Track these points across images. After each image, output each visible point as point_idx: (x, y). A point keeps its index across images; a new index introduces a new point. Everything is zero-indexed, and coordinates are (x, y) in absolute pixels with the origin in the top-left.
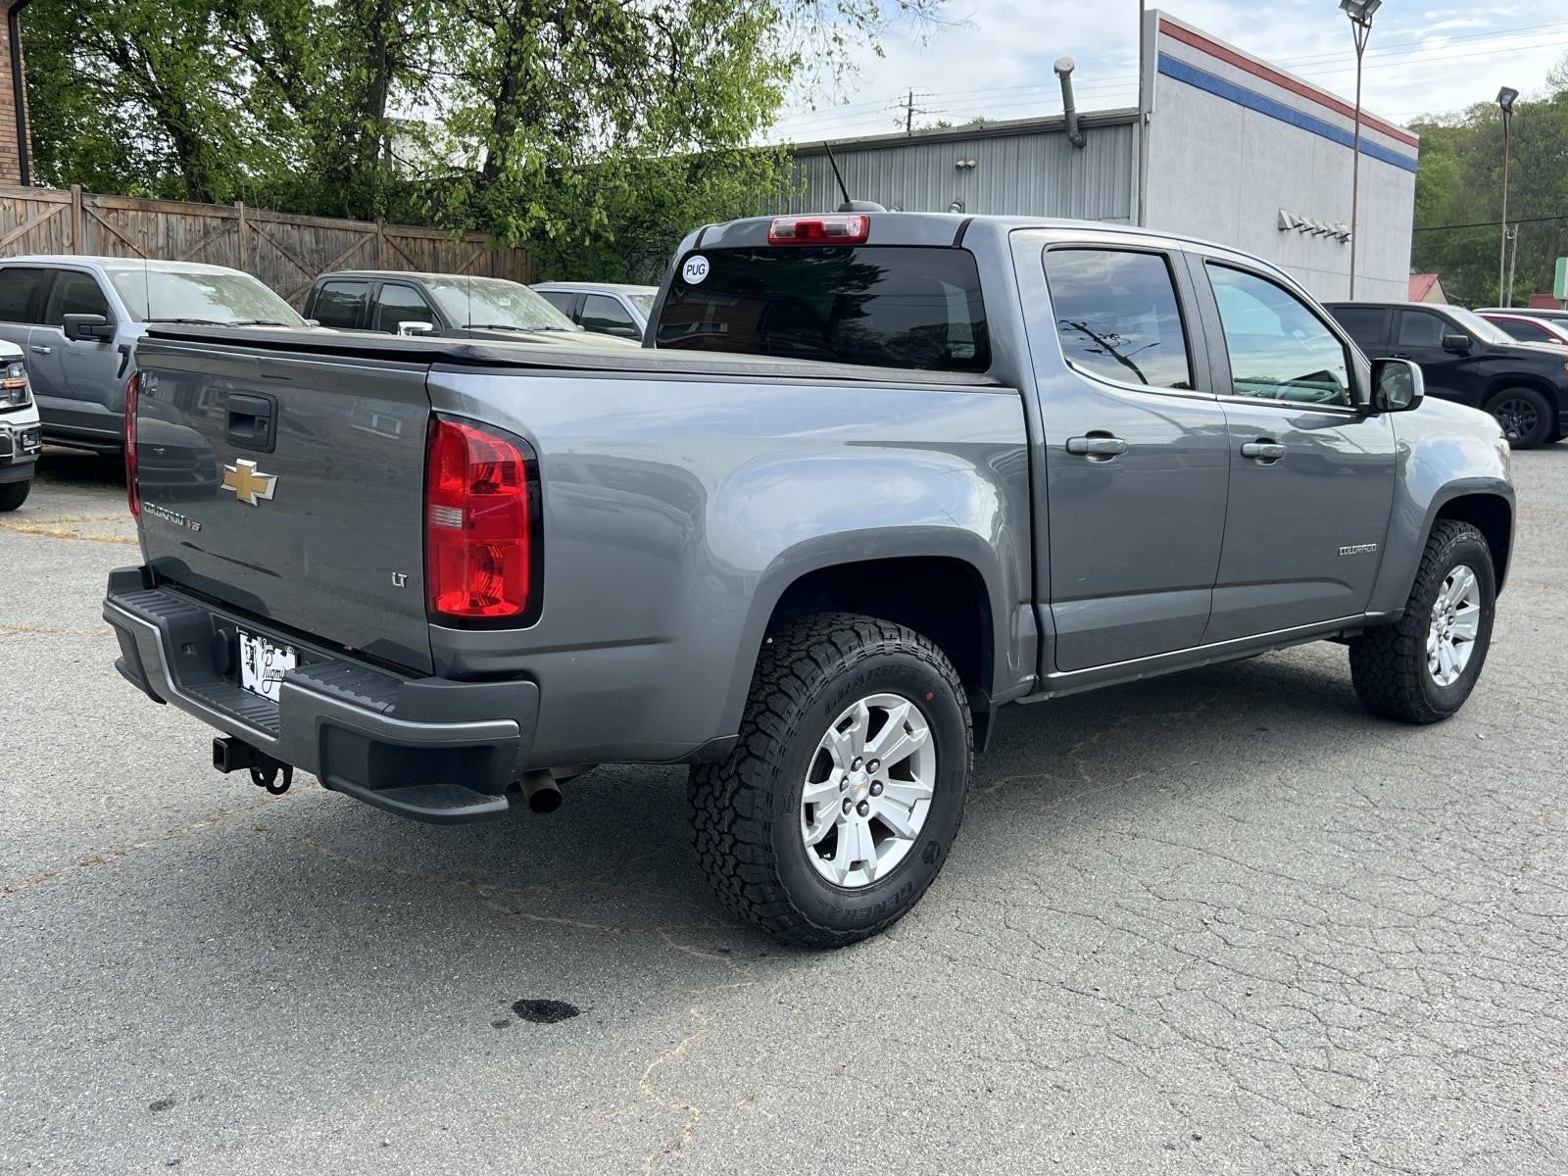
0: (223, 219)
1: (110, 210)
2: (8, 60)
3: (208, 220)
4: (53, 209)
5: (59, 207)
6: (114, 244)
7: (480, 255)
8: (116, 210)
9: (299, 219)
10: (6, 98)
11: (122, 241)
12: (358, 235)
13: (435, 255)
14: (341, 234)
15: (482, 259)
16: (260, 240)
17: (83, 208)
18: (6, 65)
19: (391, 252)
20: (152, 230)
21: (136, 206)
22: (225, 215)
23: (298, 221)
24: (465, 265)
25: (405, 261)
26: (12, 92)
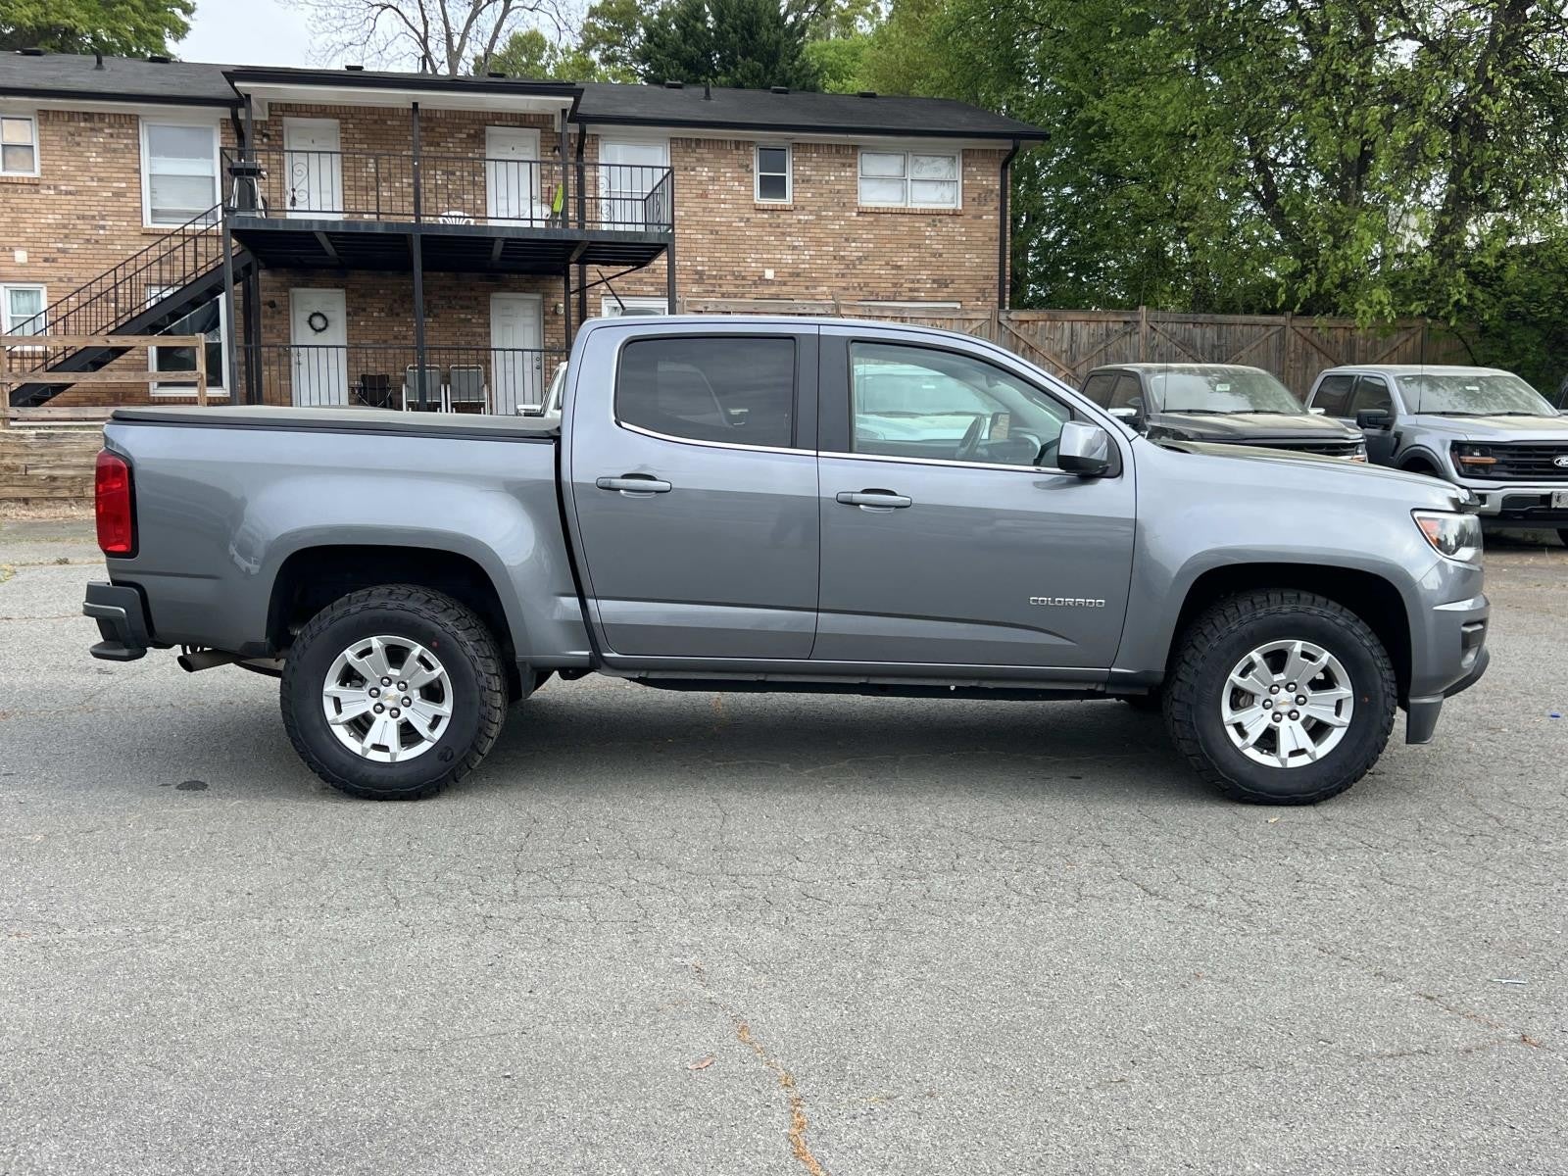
0: (1125, 322)
1: (1022, 322)
2: (998, 204)
3: (1111, 324)
4: (975, 325)
5: (980, 323)
6: (1024, 350)
7: (1407, 340)
8: (1028, 321)
9: (1201, 317)
10: (994, 235)
11: (1031, 347)
12: (1263, 329)
13: (1351, 344)
14: (1246, 329)
15: (1410, 344)
16: (1159, 338)
17: (999, 323)
18: (996, 209)
19: (1300, 342)
20: (1058, 336)
21: (1045, 317)
22: (1128, 318)
23: (1200, 320)
24: (1387, 351)
25: (1314, 350)
26: (998, 230)
